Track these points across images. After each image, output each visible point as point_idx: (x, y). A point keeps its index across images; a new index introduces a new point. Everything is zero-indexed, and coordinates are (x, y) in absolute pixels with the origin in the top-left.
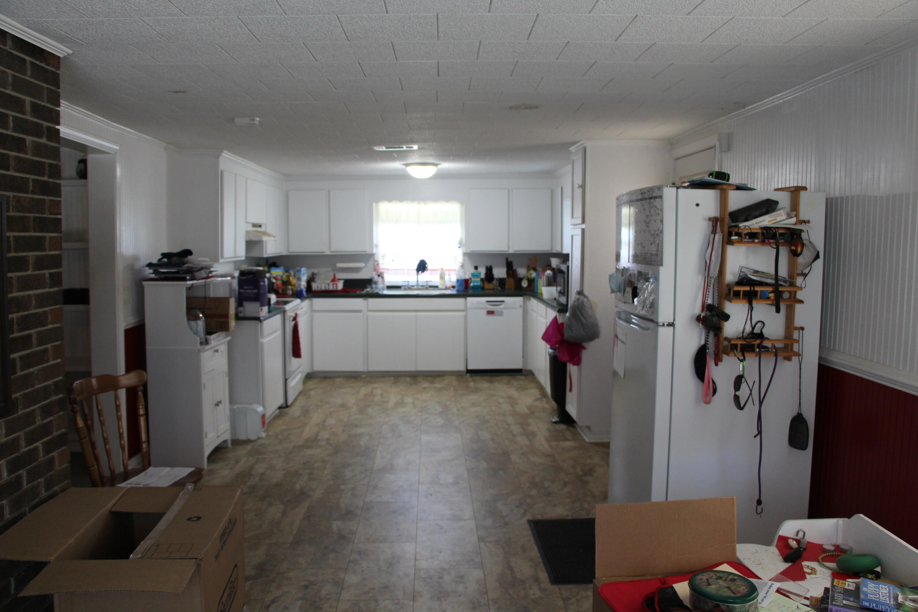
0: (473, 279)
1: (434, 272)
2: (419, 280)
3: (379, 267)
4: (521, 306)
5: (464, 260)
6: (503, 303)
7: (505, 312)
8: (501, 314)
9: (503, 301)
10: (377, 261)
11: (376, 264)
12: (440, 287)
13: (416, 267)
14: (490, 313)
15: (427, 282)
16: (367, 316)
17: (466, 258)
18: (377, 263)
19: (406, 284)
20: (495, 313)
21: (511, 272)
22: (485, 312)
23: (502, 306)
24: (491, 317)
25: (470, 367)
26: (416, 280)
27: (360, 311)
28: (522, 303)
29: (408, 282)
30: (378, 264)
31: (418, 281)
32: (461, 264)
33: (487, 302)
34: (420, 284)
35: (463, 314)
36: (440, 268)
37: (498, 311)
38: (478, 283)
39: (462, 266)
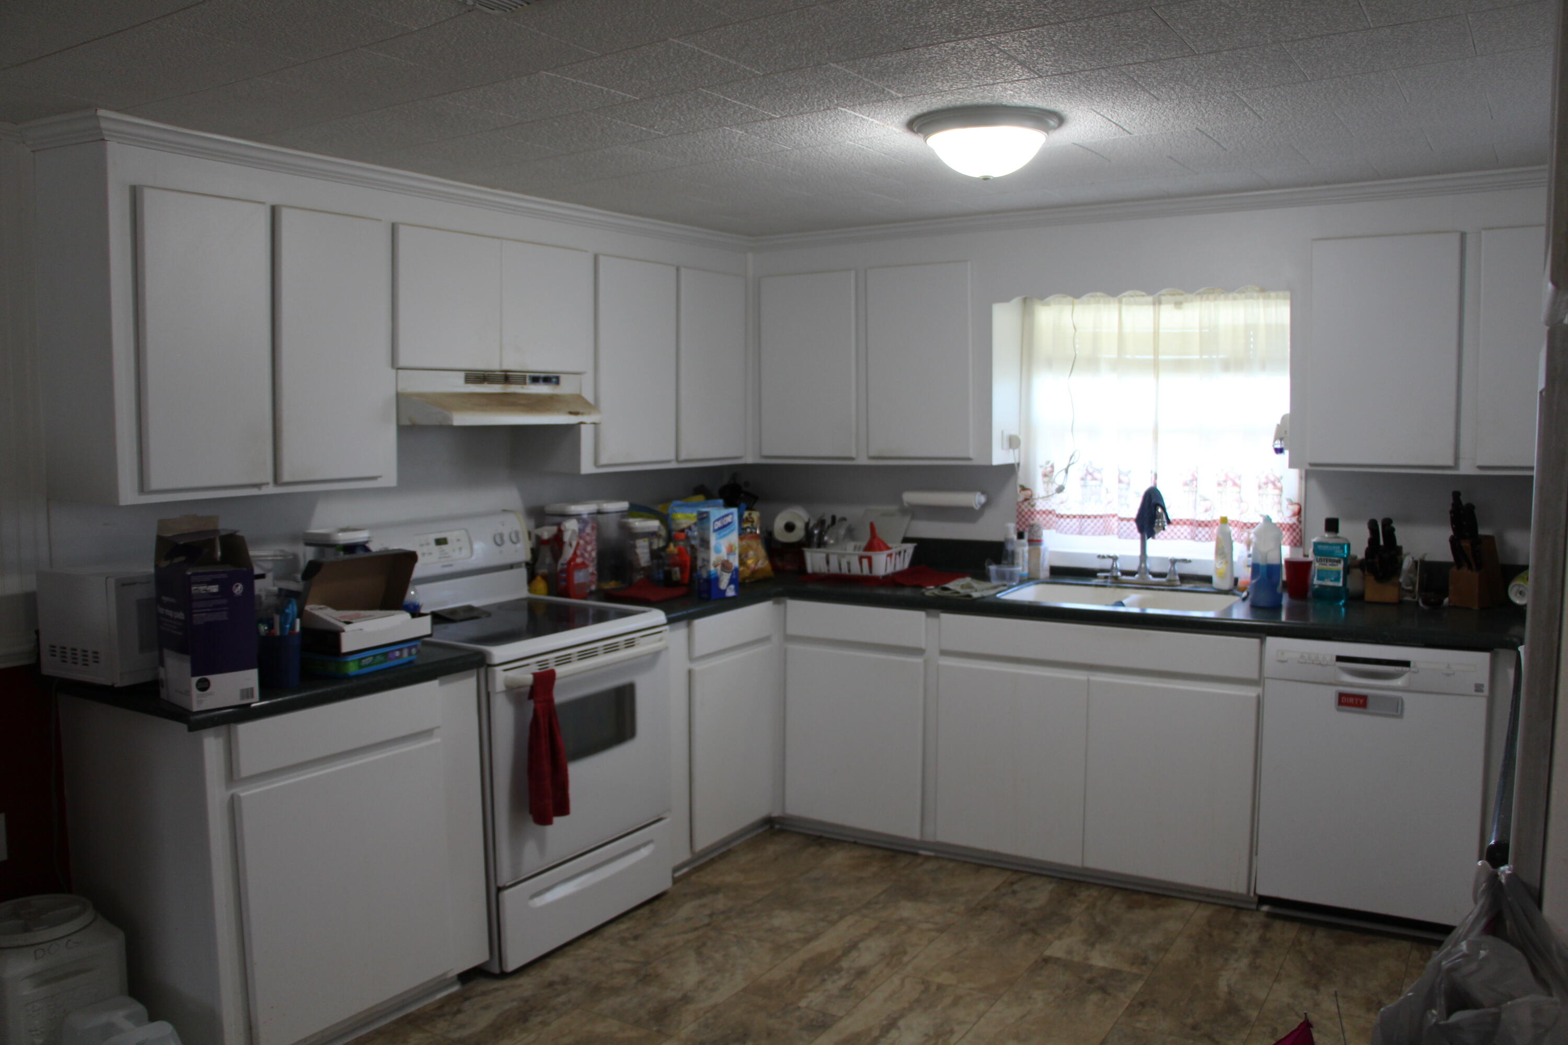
0: (1316, 566)
1: (1203, 531)
3: (1031, 506)
4: (1479, 688)
5: (1306, 493)
6: (1405, 669)
7: (1413, 703)
8: (1395, 708)
9: (1406, 664)
14: (1353, 701)
15: (1174, 562)
16: (938, 669)
17: (1313, 483)
18: (1030, 493)
19: (1107, 564)
20: (1371, 703)
21: (1465, 544)
22: (1330, 694)
23: (1399, 682)
24: (1353, 719)
26: (1137, 553)
27: (917, 651)
28: (1484, 678)
29: (1115, 559)
30: (1029, 498)
31: (1144, 558)
32: (1296, 508)
33: (1340, 659)
34: (1153, 568)
35: (1251, 692)
37: (1377, 697)
38: (1337, 580)
39: (1299, 513)
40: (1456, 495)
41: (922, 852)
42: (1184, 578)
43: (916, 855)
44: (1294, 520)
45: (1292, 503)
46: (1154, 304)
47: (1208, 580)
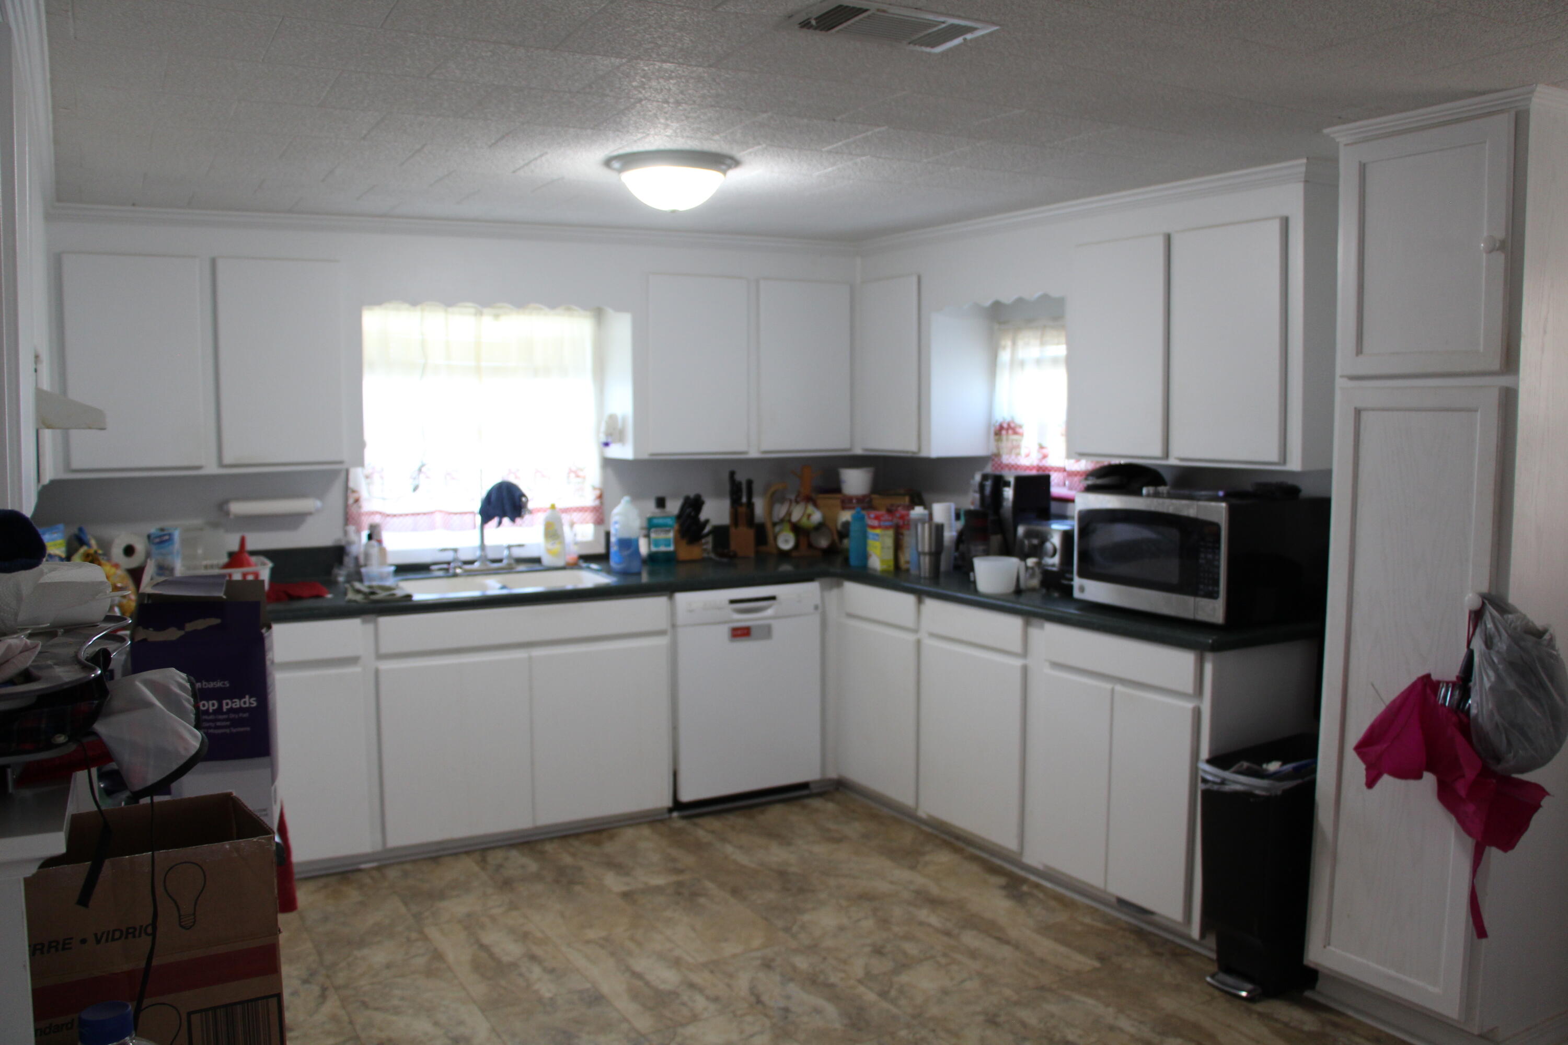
0: (652, 536)
2: (488, 542)
3: (360, 507)
4: (814, 607)
6: (772, 602)
7: (776, 625)
8: (767, 632)
9: (773, 598)
10: (354, 491)
11: (351, 501)
12: (547, 560)
13: (477, 506)
14: (741, 633)
15: (509, 547)
16: (377, 672)
18: (355, 495)
19: (448, 556)
20: (753, 632)
22: (724, 631)
23: (769, 612)
24: (744, 646)
25: (686, 796)
26: (477, 543)
27: (353, 660)
29: (455, 550)
30: (357, 501)
31: (483, 547)
32: (598, 493)
33: (733, 602)
34: (492, 555)
35: (664, 641)
36: (548, 505)
37: (760, 627)
38: (669, 545)
39: (600, 497)
40: (732, 474)
41: (363, 866)
42: (520, 561)
43: (360, 870)
44: (597, 503)
45: (594, 488)
46: (476, 314)
47: (537, 560)
